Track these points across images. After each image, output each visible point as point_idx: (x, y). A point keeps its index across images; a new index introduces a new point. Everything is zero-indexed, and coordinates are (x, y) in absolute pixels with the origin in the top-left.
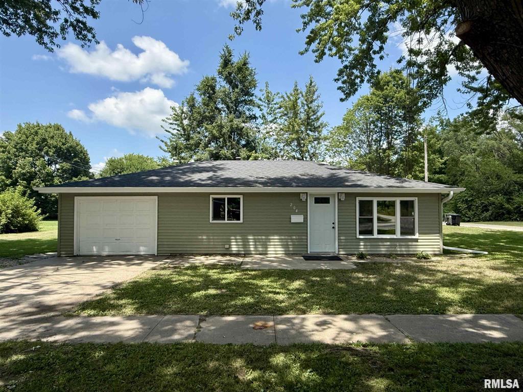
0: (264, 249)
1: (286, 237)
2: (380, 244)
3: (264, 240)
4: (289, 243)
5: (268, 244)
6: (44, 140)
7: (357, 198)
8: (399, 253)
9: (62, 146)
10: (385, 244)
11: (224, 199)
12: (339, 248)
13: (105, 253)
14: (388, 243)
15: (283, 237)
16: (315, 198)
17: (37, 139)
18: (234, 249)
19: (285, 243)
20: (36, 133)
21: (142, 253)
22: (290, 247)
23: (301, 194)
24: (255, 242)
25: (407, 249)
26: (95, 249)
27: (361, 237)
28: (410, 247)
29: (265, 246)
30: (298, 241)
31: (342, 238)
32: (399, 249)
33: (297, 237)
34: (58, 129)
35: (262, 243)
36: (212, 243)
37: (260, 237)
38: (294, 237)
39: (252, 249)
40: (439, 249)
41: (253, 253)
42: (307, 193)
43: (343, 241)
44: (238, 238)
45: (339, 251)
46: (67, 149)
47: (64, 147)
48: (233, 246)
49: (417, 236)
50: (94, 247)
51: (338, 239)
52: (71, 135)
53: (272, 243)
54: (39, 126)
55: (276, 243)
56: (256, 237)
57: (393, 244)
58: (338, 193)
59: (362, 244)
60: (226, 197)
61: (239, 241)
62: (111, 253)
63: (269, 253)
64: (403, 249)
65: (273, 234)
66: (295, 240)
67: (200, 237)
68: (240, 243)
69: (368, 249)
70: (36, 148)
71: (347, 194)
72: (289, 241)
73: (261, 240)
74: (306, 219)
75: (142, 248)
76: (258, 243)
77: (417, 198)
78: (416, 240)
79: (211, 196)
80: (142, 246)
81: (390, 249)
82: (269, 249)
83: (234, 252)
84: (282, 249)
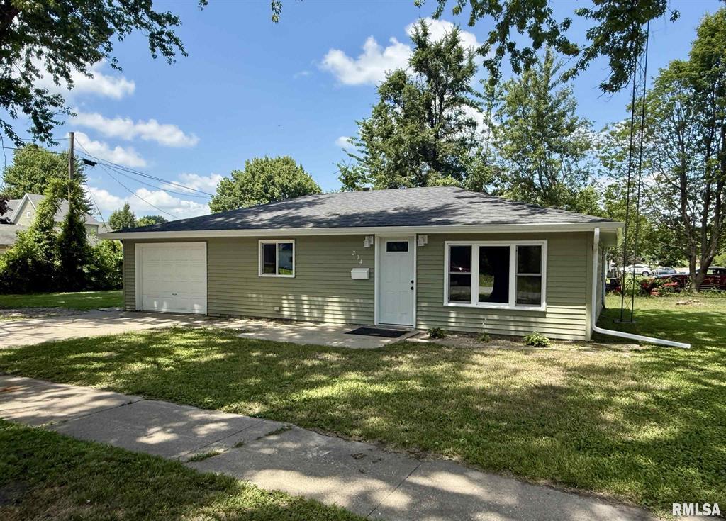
0: (320, 315)
1: (348, 300)
2: (482, 317)
3: (321, 303)
4: (352, 309)
5: (326, 308)
6: (270, 178)
7: (446, 242)
8: (513, 334)
9: (289, 184)
10: (490, 317)
11: (274, 245)
12: (417, 320)
13: (164, 310)
14: (496, 317)
15: (344, 300)
16: (388, 243)
17: (264, 176)
18: (286, 312)
19: (346, 309)
20: (263, 169)
21: (197, 312)
22: (353, 314)
23: (366, 237)
24: (310, 305)
25: (527, 329)
26: (155, 304)
27: (452, 304)
28: (533, 325)
29: (322, 311)
30: (363, 305)
31: (423, 304)
32: (513, 328)
33: (362, 301)
34: (288, 163)
35: (317, 307)
36: (262, 304)
37: (315, 299)
38: (358, 301)
39: (306, 314)
40: (583, 333)
41: (307, 319)
42: (374, 235)
43: (424, 309)
44: (291, 298)
45: (417, 325)
46: (295, 188)
47: (290, 185)
48: (285, 309)
49: (543, 308)
50: (155, 302)
51: (417, 307)
52: (302, 169)
53: (330, 308)
54: (267, 161)
55: (335, 308)
56: (311, 298)
57: (502, 318)
58: (418, 235)
59: (453, 315)
60: (277, 242)
61: (291, 302)
62: (170, 311)
63: (326, 320)
64: (521, 329)
65: (333, 295)
66: (359, 305)
67: (249, 295)
68: (293, 306)
69: (463, 325)
70: (261, 188)
71: (432, 237)
72: (352, 305)
73: (317, 303)
74: (371, 274)
75: (196, 306)
76: (313, 307)
77: (545, 242)
78: (543, 314)
79: (260, 241)
80: (197, 303)
81: (499, 327)
82: (326, 316)
83: (286, 317)
84: (343, 317)
